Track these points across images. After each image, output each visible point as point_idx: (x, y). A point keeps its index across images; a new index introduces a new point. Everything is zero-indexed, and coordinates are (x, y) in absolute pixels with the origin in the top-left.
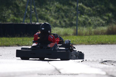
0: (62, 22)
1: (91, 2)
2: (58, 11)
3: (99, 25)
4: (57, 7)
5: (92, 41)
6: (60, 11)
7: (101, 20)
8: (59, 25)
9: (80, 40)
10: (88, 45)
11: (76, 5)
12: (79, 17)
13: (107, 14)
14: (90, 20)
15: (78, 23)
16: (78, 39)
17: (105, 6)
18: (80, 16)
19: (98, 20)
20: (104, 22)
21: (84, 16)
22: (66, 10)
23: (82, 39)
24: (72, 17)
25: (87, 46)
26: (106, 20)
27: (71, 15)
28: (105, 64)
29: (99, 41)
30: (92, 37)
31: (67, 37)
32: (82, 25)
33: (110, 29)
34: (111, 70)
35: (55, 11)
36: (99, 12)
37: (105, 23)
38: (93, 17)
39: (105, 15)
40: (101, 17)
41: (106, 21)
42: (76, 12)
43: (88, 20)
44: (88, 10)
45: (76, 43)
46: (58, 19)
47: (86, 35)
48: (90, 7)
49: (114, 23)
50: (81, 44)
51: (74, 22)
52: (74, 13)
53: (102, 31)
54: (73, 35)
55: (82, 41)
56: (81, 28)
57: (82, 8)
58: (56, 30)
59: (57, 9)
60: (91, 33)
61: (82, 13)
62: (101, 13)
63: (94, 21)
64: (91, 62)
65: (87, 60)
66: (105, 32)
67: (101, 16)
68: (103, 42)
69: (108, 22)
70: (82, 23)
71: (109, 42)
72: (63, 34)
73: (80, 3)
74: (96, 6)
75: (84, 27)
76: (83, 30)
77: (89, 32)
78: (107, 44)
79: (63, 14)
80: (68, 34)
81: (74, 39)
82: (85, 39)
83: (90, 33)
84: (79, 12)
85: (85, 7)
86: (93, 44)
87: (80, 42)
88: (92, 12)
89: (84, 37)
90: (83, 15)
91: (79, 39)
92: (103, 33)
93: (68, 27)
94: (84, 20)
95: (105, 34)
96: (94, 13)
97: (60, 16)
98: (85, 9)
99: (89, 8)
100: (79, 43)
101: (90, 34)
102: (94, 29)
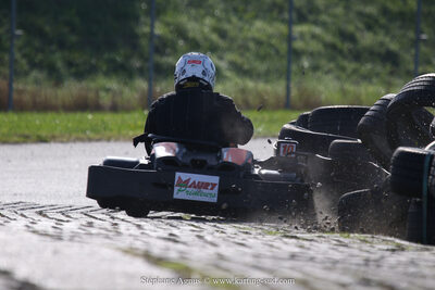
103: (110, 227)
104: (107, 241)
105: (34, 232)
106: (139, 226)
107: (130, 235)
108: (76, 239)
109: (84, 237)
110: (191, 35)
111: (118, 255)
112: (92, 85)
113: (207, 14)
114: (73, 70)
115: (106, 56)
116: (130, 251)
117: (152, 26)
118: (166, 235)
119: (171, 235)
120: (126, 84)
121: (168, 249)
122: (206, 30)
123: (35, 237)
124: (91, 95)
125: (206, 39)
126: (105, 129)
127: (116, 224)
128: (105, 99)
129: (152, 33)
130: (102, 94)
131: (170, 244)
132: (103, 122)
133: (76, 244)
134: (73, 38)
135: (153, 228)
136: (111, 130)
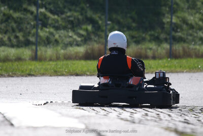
0: (12, 38)
1: (59, 7)
2: (6, 21)
3: (71, 44)
4: (4, 15)
5: (61, 70)
6: (10, 21)
7: (75, 37)
8: (7, 42)
9: (42, 68)
10: (55, 76)
11: (35, 12)
12: (39, 31)
13: (84, 27)
14: (57, 36)
15: (38, 40)
16: (38, 67)
17: (82, 14)
18: (42, 29)
19: (71, 37)
20: (79, 39)
21: (48, 30)
22: (19, 19)
23: (44, 67)
24: (28, 30)
25: (53, 78)
26: (82, 36)
27: (27, 28)
28: (83, 109)
29: (72, 71)
30: (60, 63)
31: (21, 63)
32: (45, 43)
33: (89, 51)
34: (93, 121)
35: (2, 20)
36: (72, 22)
37: (82, 41)
38: (62, 31)
39: (81, 29)
40: (74, 31)
41: (83, 38)
42: (35, 22)
43: (54, 36)
44: (54, 20)
45: (35, 74)
46: (5, 33)
47: (51, 60)
48: (58, 15)
49: (95, 41)
50: (43, 75)
51: (32, 39)
52: (32, 23)
53: (77, 53)
54: (30, 59)
55: (45, 69)
56: (43, 49)
57: (45, 16)
58: (3, 51)
59: (4, 18)
60: (59, 57)
61: (45, 25)
62: (75, 25)
63: (64, 38)
64: (59, 104)
65: (54, 102)
66: (81, 55)
67: (75, 29)
68: (77, 71)
69: (86, 40)
70: (44, 41)
71: (88, 71)
72: (14, 58)
73: (42, 8)
74: (67, 13)
75: (48, 46)
76: (46, 51)
77: (55, 55)
78: (84, 76)
79: (14, 25)
80: (23, 57)
81: (33, 67)
82: (49, 67)
83: (57, 57)
84: (40, 22)
85: (49, 14)
86: (63, 75)
87: (42, 71)
88: (60, 23)
89: (48, 63)
90: (46, 27)
91: (40, 67)
92: (77, 57)
93: (22, 46)
94: (47, 36)
95: (80, 59)
96: (63, 24)
97: (10, 29)
98: (49, 18)
99: (56, 17)
100: (41, 74)
101: (58, 59)
102: (64, 50)
103: (156, 116)
104: (156, 123)
105: (122, 119)
106: (169, 115)
107: (166, 120)
108: (142, 122)
109: (145, 121)
110: (190, 22)
111: (162, 131)
112: (143, 47)
113: (197, 12)
114: (135, 39)
115: (150, 33)
116: (168, 129)
117: (171, 19)
118: (183, 120)
119: (185, 120)
120: (159, 46)
121: (185, 128)
122: (197, 20)
123: (123, 122)
124: (143, 51)
125: (196, 24)
126: (150, 68)
127: (158, 114)
128: (150, 53)
129: (171, 21)
130: (148, 51)
131: (186, 125)
132: (149, 64)
133: (142, 125)
134: (134, 25)
135: (176, 116)
136: (153, 68)
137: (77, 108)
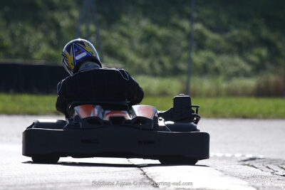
2: (148, 40)
13: (256, 51)
20: (248, 68)
28: (252, 166)
46: (146, 56)
51: (183, 66)
57: (202, 36)
61: (201, 46)
64: (220, 159)
66: (250, 91)
71: (261, 113)
82: (206, 106)
137: (245, 165)
